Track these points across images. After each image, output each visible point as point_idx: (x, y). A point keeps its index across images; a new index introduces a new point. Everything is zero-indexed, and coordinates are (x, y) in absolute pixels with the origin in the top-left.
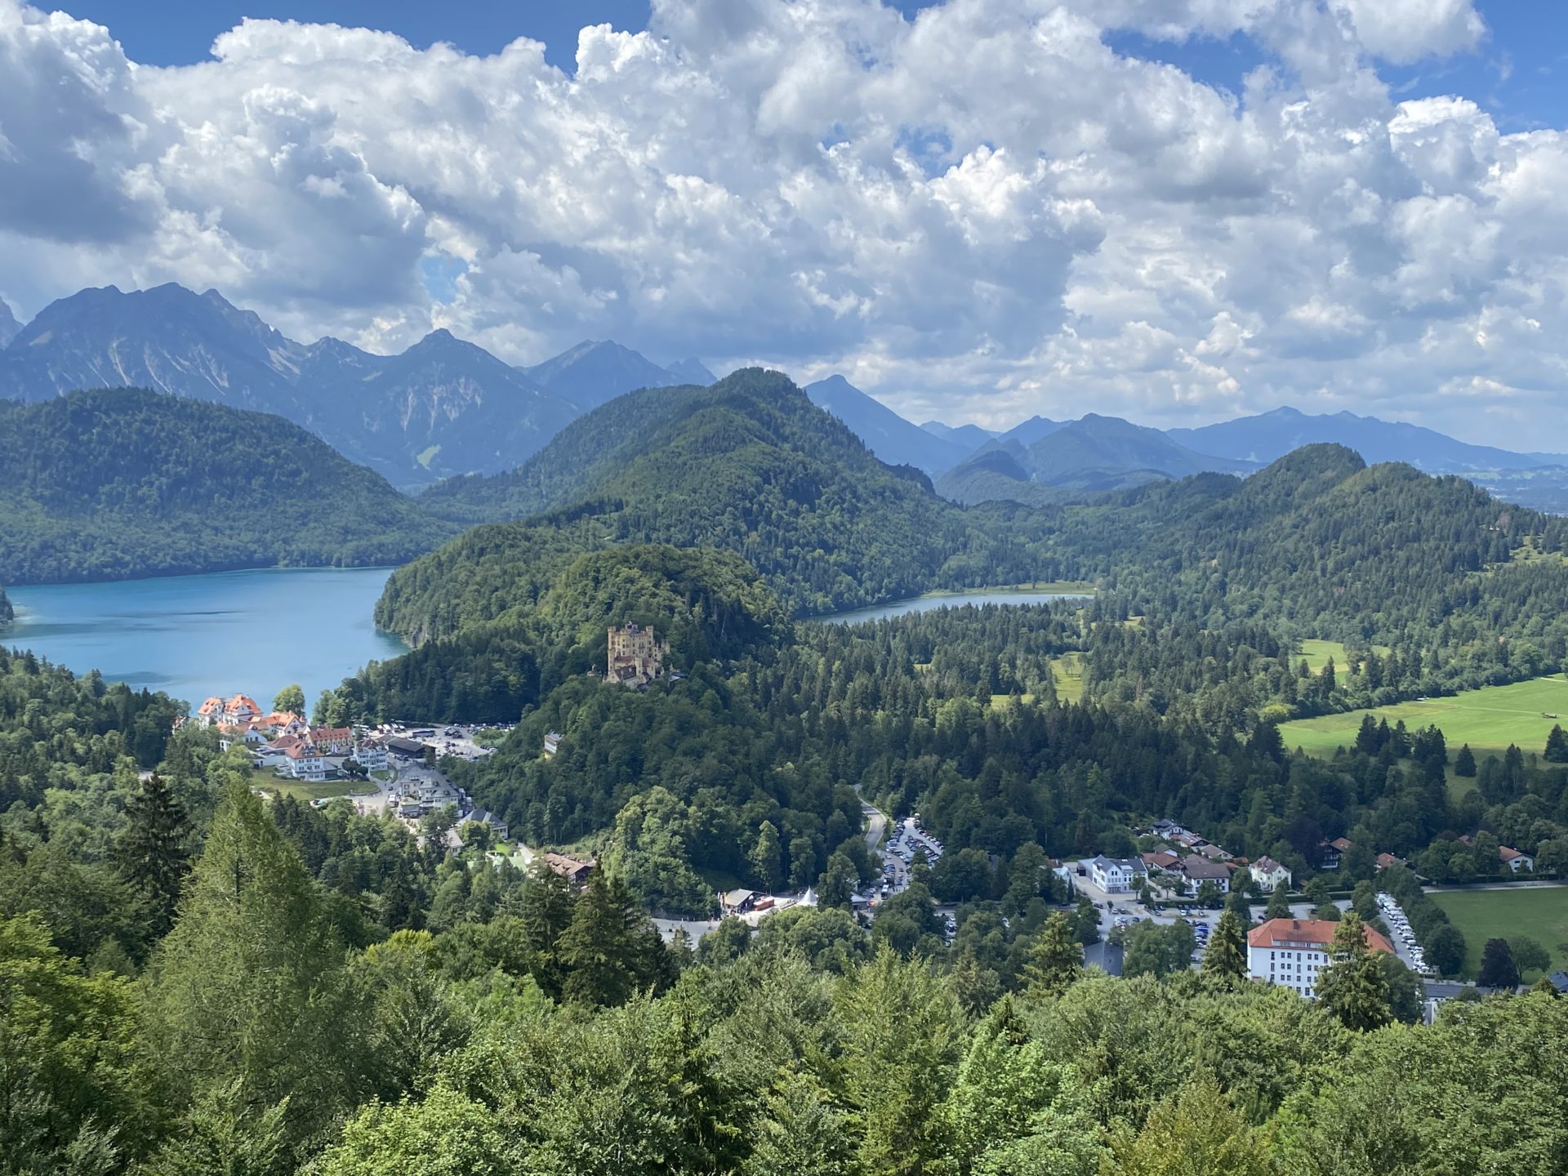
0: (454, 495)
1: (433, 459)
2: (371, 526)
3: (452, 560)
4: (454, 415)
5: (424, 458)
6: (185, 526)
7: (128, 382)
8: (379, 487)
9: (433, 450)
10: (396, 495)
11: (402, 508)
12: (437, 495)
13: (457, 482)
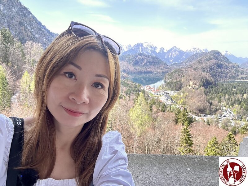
1: (172, 61)
2: (164, 69)
3: (173, 73)
4: (175, 56)
6: (146, 68)
7: (141, 53)
8: (166, 64)
11: (168, 67)
12: (172, 65)
13: (175, 64)
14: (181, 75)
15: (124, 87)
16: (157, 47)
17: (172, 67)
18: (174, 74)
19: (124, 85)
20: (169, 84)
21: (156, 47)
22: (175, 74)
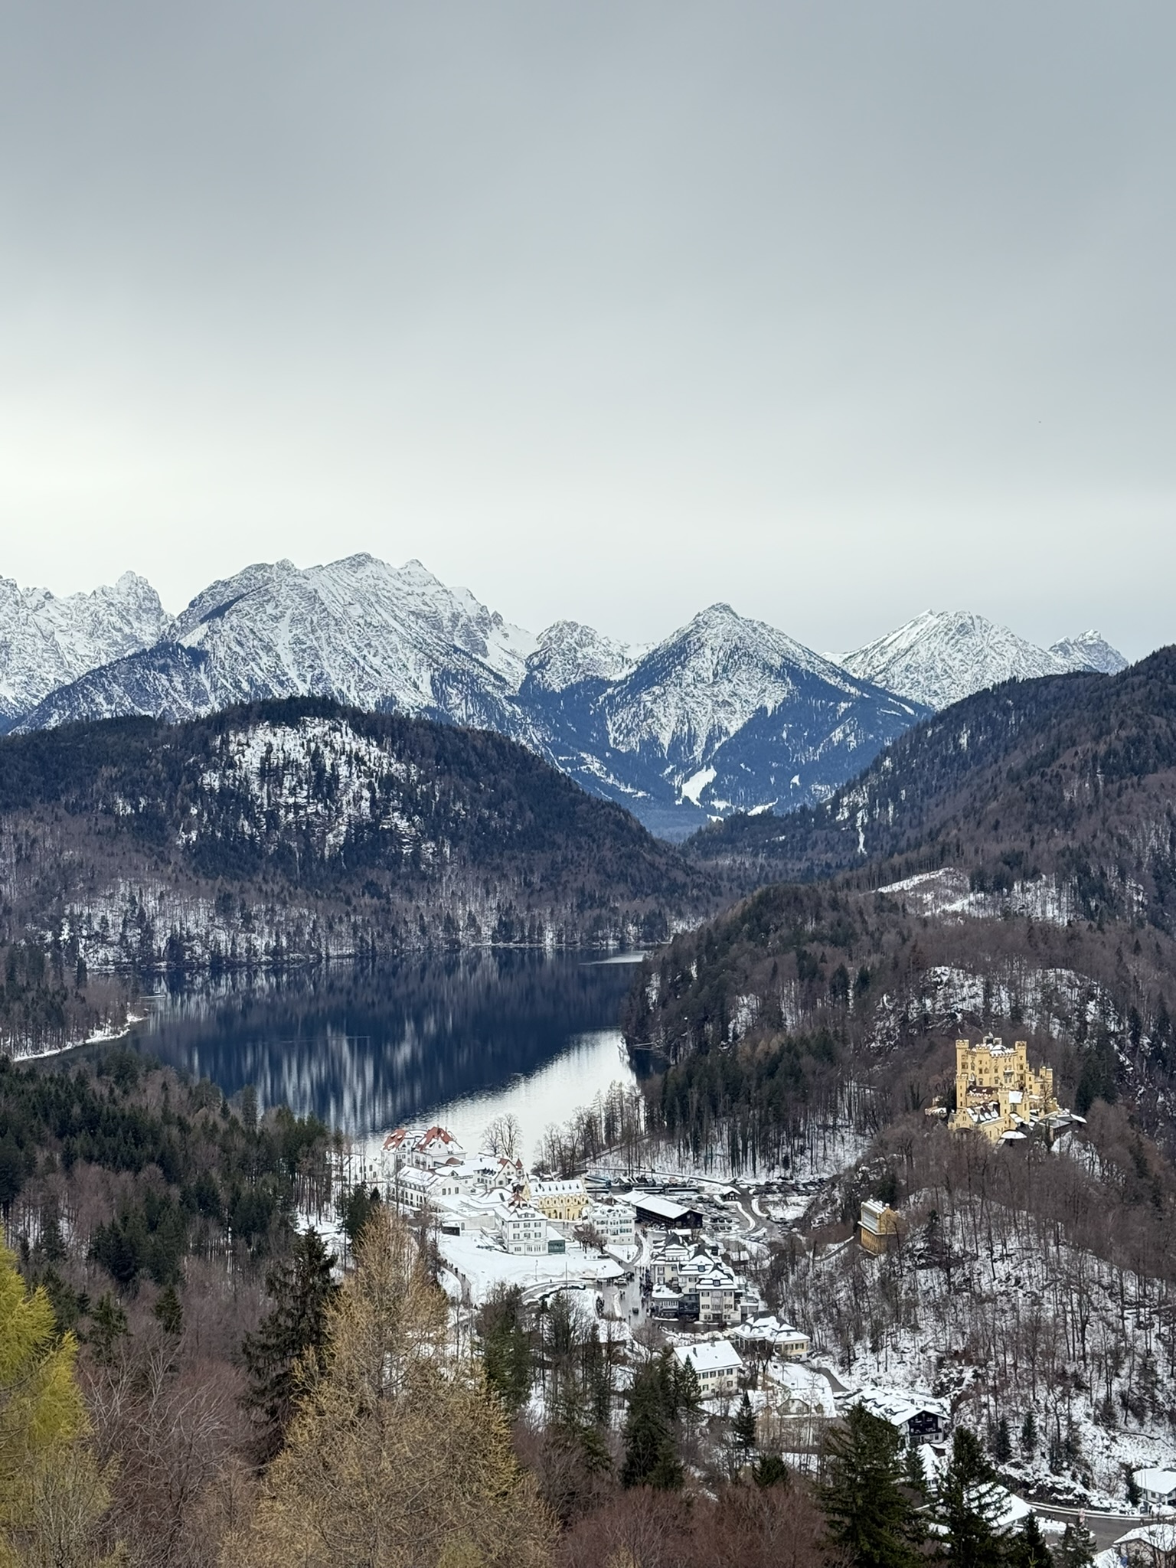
0: (732, 841)
1: (705, 794)
4: (732, 727)
5: (692, 789)
7: (303, 690)
8: (629, 832)
9: (707, 776)
10: (654, 845)
11: (661, 862)
12: (709, 842)
13: (737, 823)
14: (829, 970)
15: (80, 1168)
16: (497, 619)
17: (706, 865)
18: (744, 961)
19: (79, 1143)
20: (694, 1096)
21: (488, 620)
22: (756, 959)
